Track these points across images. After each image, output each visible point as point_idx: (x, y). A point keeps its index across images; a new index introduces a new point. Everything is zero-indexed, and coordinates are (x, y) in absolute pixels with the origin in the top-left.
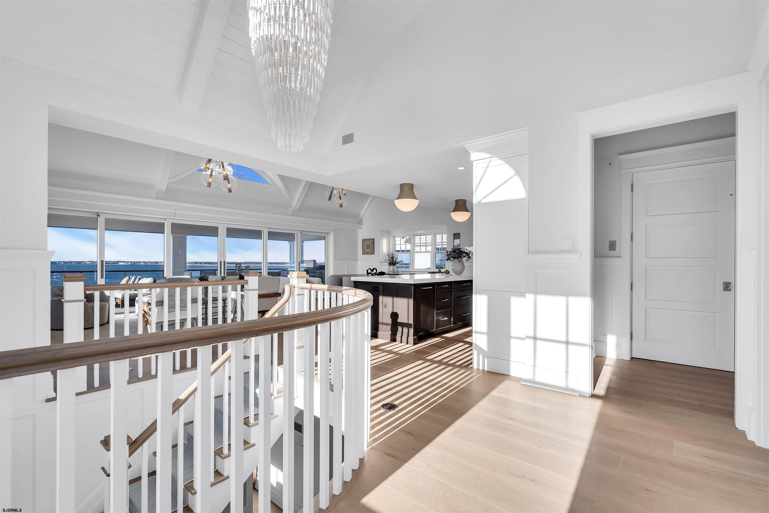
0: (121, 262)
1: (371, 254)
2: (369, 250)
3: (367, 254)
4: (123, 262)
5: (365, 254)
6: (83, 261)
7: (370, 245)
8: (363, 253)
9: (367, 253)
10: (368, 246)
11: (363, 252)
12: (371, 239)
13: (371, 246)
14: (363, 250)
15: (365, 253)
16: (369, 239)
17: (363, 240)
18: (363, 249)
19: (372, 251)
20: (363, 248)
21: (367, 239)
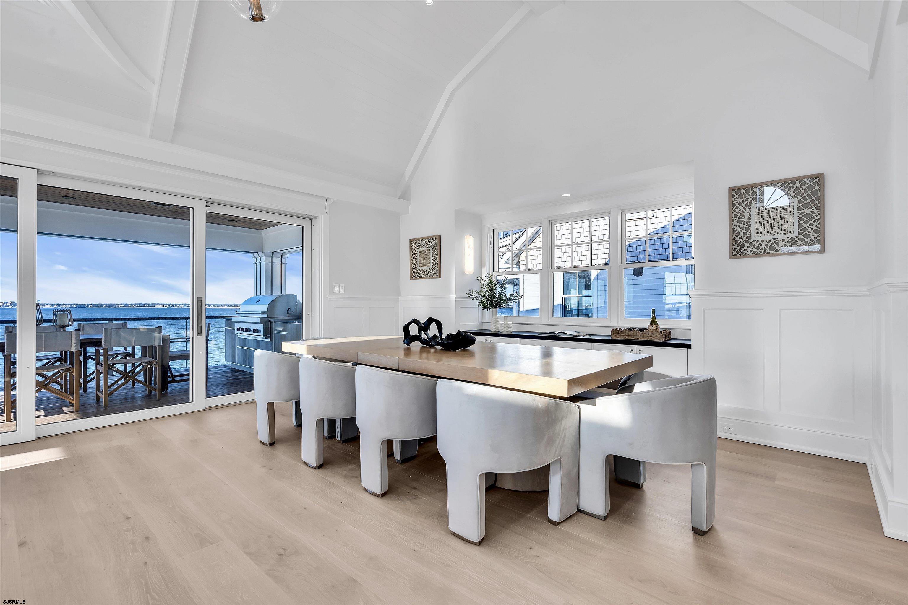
0: (158, 304)
1: (431, 277)
2: (427, 268)
3: (423, 278)
4: (160, 304)
5: (416, 278)
6: (115, 303)
7: (429, 254)
8: (411, 275)
9: (423, 276)
10: (424, 256)
11: (411, 272)
12: (432, 237)
13: (431, 257)
14: (411, 268)
15: (417, 275)
16: (428, 238)
17: (411, 242)
18: (411, 264)
19: (434, 269)
20: (411, 262)
21: (422, 239)
